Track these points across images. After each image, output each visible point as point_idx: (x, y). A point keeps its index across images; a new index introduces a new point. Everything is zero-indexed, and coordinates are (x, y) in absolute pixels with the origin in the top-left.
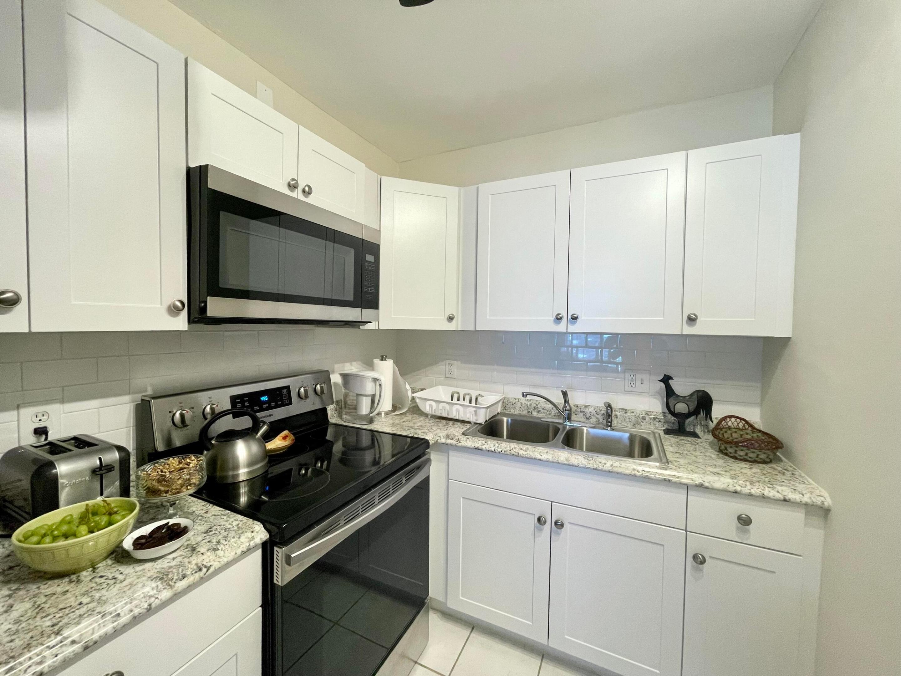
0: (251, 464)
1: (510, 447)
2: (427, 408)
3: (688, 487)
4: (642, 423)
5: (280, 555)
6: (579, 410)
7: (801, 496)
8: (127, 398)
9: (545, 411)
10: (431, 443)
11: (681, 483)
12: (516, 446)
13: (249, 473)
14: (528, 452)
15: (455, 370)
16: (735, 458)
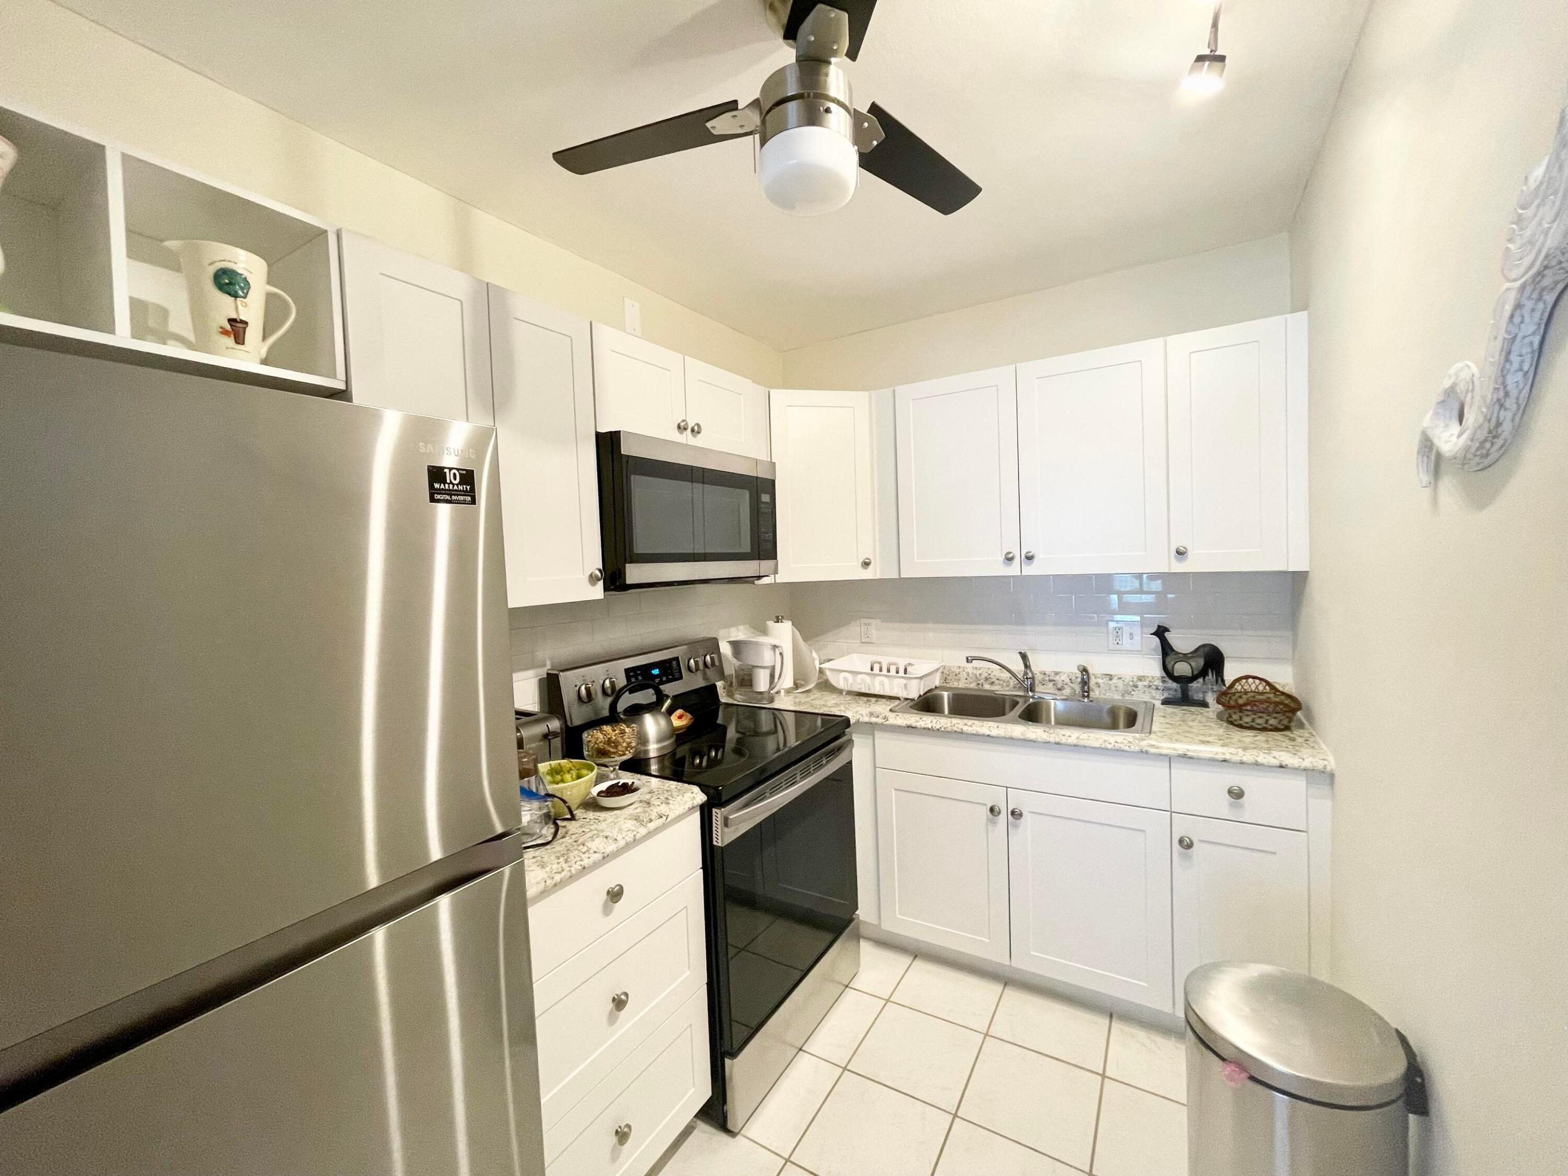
0: (659, 741)
1: (951, 723)
2: (839, 681)
3: (1170, 758)
4: (1133, 693)
5: (719, 816)
6: (1047, 678)
7: (1301, 760)
8: (531, 673)
9: (1002, 682)
10: (852, 722)
11: (1161, 755)
12: (959, 722)
13: (659, 749)
14: (974, 727)
15: (874, 631)
16: (1241, 726)
